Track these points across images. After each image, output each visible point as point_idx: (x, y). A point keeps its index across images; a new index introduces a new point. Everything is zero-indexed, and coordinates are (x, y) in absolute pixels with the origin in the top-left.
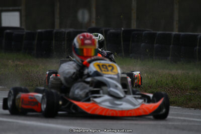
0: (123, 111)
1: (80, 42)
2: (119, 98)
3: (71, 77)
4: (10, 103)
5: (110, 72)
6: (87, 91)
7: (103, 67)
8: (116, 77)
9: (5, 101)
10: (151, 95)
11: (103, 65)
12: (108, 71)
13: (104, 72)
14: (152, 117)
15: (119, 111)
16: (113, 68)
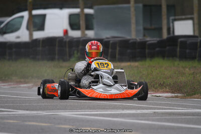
0: (111, 95)
1: (89, 47)
2: (110, 86)
3: (81, 72)
4: (41, 90)
5: (105, 68)
6: (90, 81)
7: (101, 65)
8: (109, 71)
9: (39, 89)
10: (136, 84)
11: (101, 64)
12: (104, 67)
13: (101, 68)
14: (136, 99)
15: (109, 95)
16: (108, 65)
